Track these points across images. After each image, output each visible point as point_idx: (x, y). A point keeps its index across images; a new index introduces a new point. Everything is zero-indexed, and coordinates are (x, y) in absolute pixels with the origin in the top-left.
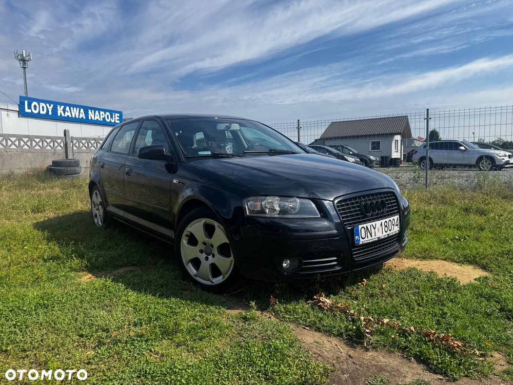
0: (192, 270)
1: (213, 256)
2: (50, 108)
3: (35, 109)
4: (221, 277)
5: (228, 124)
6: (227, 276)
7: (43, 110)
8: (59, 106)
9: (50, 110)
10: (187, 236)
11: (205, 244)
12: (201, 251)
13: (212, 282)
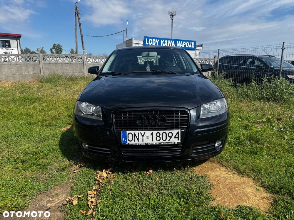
3: (150, 43)
5: (147, 53)
7: (154, 43)
8: (162, 40)
9: (157, 43)
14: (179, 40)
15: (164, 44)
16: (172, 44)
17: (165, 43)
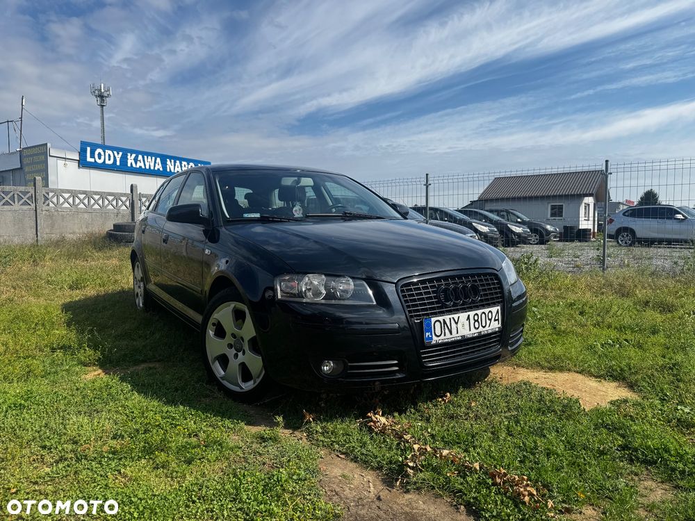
0: (219, 371)
1: (244, 353)
2: (118, 157)
3: (100, 158)
4: (252, 382)
5: (296, 178)
6: (258, 381)
7: (109, 160)
8: (129, 154)
9: (118, 160)
10: (214, 324)
11: (234, 336)
12: (230, 346)
13: (242, 388)
14: (171, 158)
15: (136, 164)
16: (157, 165)
17: (138, 162)
